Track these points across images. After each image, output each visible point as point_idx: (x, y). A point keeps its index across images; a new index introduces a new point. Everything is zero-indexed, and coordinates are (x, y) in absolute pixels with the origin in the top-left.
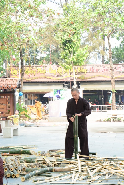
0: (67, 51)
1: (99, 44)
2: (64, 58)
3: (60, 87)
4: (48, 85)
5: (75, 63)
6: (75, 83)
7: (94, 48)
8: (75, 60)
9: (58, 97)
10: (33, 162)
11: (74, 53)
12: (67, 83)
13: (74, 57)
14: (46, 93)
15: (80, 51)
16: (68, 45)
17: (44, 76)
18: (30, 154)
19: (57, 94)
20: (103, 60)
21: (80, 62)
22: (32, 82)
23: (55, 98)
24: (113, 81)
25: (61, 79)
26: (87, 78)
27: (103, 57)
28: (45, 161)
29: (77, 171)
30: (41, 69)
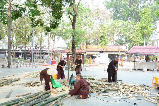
0: (102, 40)
1: (112, 38)
2: (101, 42)
3: (98, 53)
4: (94, 52)
5: (104, 44)
6: (104, 52)
7: (110, 39)
8: (104, 43)
9: (99, 56)
10: (98, 84)
11: (104, 41)
12: (101, 51)
13: (104, 42)
14: (93, 55)
15: (106, 40)
16: (102, 38)
17: (93, 49)
18: (95, 80)
19: (99, 55)
20: (113, 44)
21: (106, 44)
22: (88, 51)
23: (98, 57)
24: (119, 51)
25: (99, 50)
26: (108, 50)
27: (113, 43)
28: (103, 84)
29: (121, 91)
30: (92, 46)
